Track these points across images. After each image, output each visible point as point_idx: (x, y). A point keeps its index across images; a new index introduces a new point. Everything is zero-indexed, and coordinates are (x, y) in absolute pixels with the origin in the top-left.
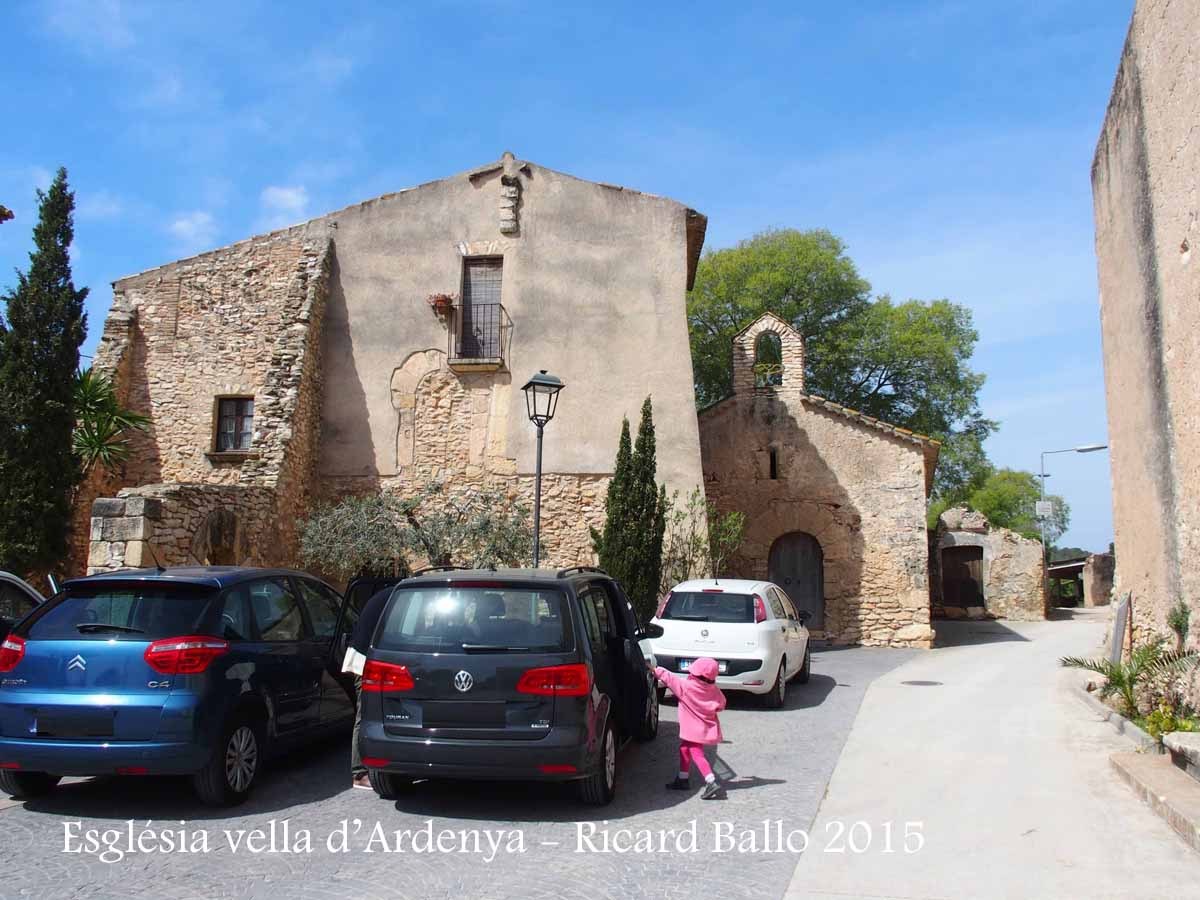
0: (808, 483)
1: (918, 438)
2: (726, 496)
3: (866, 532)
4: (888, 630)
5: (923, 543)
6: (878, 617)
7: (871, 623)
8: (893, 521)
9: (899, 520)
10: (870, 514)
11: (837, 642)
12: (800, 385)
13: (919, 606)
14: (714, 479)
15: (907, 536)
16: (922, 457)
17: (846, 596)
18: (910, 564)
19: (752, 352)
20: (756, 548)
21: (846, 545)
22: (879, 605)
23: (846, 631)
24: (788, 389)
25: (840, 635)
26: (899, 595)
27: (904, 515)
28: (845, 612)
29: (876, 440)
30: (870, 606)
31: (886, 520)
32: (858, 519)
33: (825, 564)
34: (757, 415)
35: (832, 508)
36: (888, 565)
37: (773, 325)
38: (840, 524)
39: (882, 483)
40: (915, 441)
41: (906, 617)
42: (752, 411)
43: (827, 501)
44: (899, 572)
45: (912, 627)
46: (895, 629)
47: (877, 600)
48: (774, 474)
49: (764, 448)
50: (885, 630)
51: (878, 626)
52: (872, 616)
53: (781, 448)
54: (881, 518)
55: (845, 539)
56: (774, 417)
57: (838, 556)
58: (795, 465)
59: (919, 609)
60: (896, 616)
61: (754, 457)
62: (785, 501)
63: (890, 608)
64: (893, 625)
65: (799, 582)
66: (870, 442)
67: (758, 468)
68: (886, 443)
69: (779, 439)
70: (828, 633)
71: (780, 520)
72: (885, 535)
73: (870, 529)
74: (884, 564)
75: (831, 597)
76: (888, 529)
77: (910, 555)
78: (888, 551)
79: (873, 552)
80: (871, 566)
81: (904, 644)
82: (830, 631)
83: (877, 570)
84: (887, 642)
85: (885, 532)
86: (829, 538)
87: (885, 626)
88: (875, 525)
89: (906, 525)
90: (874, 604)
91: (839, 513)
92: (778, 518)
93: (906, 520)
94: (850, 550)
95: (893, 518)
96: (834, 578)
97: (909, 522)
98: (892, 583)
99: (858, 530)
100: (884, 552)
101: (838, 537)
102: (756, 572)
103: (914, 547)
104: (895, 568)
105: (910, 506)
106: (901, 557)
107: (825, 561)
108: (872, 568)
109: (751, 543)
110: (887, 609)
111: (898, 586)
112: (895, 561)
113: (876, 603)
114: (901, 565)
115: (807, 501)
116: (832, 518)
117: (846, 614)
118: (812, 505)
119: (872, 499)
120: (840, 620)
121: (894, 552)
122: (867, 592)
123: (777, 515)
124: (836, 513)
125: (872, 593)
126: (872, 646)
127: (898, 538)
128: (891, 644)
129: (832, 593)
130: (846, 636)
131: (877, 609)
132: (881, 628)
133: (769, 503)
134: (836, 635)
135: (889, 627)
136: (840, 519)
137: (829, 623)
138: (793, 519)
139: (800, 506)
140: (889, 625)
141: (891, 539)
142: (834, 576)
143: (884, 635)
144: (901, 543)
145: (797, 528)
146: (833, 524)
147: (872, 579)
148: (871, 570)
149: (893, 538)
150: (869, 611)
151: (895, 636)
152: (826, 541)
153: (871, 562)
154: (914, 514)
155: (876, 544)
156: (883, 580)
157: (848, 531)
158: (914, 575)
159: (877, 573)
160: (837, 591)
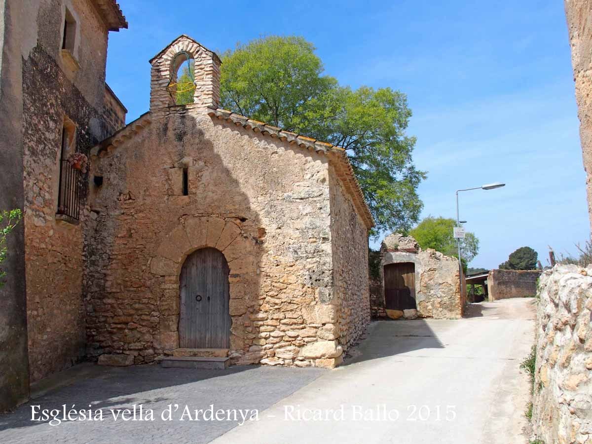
0: (215, 197)
1: (320, 146)
2: (141, 215)
3: (269, 244)
4: (292, 347)
5: (327, 255)
6: (282, 334)
7: (276, 340)
8: (297, 234)
9: (303, 231)
10: (275, 226)
11: (240, 362)
12: (209, 101)
13: (323, 322)
14: (130, 198)
15: (311, 248)
16: (326, 165)
17: (252, 313)
18: (314, 277)
19: (168, 73)
20: (167, 265)
21: (252, 258)
22: (283, 321)
23: (251, 349)
24: (199, 106)
25: (244, 354)
26: (304, 310)
27: (308, 226)
28: (250, 329)
29: (281, 150)
30: (274, 323)
31: (291, 231)
32: (263, 232)
33: (230, 280)
34: (171, 134)
35: (239, 221)
36: (292, 279)
37: (187, 46)
38: (246, 237)
39: (286, 195)
40: (319, 148)
41: (310, 334)
42: (166, 129)
43: (233, 215)
44: (304, 285)
45: (316, 344)
46: (299, 346)
47: (281, 316)
48: (185, 192)
49: (176, 165)
50: (289, 348)
51: (283, 343)
52: (276, 333)
53: (191, 164)
54: (285, 230)
55: (250, 253)
56: (185, 133)
57: (244, 271)
58: (204, 180)
59: (324, 324)
60: (302, 333)
61: (168, 174)
62: (194, 216)
63: (295, 324)
64: (297, 342)
65: (209, 298)
66: (276, 153)
67: (170, 185)
68: (291, 153)
69: (189, 155)
70: (233, 352)
71: (189, 235)
72: (289, 248)
73: (274, 241)
74: (288, 278)
75: (236, 314)
76: (293, 241)
77: (314, 267)
78: (292, 264)
79: (278, 265)
80: (275, 281)
81: (308, 363)
82: (235, 349)
83: (282, 285)
84: (291, 360)
85: (290, 244)
86: (234, 252)
87: (289, 343)
88: (280, 237)
89: (310, 236)
90: (279, 320)
91: (245, 226)
92: (186, 233)
93: (310, 231)
94: (255, 264)
95: (297, 229)
96: (240, 294)
97: (314, 233)
98: (296, 297)
99: (262, 242)
100: (288, 265)
101: (243, 251)
102: (165, 289)
103: (318, 259)
104: (299, 282)
105: (315, 216)
106: (306, 270)
107: (231, 277)
108: (276, 282)
109: (161, 260)
110: (291, 325)
111: (302, 301)
112: (299, 274)
113: (281, 320)
114: (305, 279)
115: (214, 215)
116: (238, 231)
117: (250, 331)
118: (219, 219)
119: (277, 210)
120: (245, 338)
121: (299, 265)
122: (271, 308)
123: (186, 231)
124: (242, 227)
125: (276, 309)
126: (276, 365)
127: (302, 250)
128: (295, 363)
129: (237, 309)
130: (251, 354)
131: (281, 325)
132: (285, 346)
133: (179, 219)
134: (240, 354)
135: (294, 344)
136: (246, 233)
137: (234, 341)
138: (201, 234)
139: (208, 221)
140: (293, 342)
141: (296, 251)
142: (240, 292)
143: (289, 353)
144: (305, 255)
145: (205, 243)
146: (239, 238)
147: (276, 294)
148: (275, 284)
149: (298, 251)
150: (273, 328)
151: (299, 355)
152: (232, 256)
153: (276, 276)
154: (318, 224)
155: (281, 257)
156: (288, 295)
157: (254, 244)
158: (318, 289)
159: (282, 288)
160: (242, 307)
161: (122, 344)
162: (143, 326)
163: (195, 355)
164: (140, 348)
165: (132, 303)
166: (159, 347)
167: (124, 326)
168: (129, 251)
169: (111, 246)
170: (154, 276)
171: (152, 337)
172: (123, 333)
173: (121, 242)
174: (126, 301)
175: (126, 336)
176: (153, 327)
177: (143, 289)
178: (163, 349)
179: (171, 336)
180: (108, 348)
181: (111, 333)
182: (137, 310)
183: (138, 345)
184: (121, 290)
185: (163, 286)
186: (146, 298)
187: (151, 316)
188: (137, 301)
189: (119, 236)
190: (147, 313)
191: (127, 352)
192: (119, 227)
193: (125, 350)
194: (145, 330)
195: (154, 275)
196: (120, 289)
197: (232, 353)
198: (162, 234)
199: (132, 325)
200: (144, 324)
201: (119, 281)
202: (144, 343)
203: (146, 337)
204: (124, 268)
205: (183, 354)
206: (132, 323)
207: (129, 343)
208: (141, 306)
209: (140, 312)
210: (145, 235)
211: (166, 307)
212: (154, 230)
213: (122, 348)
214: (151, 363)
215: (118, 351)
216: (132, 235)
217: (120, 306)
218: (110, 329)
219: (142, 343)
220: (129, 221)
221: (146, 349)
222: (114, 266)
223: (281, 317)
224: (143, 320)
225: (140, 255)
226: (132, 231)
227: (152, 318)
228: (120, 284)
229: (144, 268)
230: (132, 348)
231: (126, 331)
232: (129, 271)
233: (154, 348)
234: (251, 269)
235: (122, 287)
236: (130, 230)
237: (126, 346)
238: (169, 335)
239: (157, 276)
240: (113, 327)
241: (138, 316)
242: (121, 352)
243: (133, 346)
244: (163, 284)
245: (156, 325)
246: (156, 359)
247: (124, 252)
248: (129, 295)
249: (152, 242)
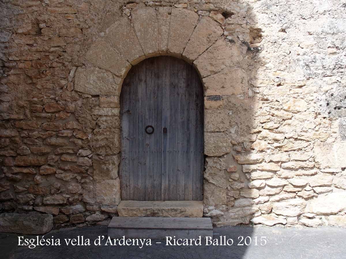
3: (268, 54)
4: (298, 201)
6: (284, 182)
7: (274, 191)
9: (320, 37)
10: (277, 27)
11: (223, 222)
13: (343, 166)
15: (330, 62)
18: (333, 104)
21: (240, 73)
22: (285, 165)
23: (237, 203)
25: (227, 210)
26: (317, 149)
27: (327, 29)
28: (237, 176)
30: (273, 167)
31: (301, 37)
32: (257, 34)
33: (207, 103)
35: (220, 16)
36: (301, 105)
38: (231, 41)
41: (325, 182)
43: (212, 7)
46: (306, 199)
47: (284, 157)
50: (293, 201)
51: (283, 195)
52: (275, 181)
54: (291, 33)
55: (239, 65)
57: (228, 91)
59: (344, 169)
60: (313, 181)
63: (303, 168)
64: (305, 194)
65: (165, 131)
70: (211, 208)
71: (139, 34)
72: (298, 60)
73: (276, 49)
74: (296, 103)
75: (217, 154)
76: (303, 50)
77: (334, 90)
78: (302, 84)
79: (279, 85)
80: (276, 107)
81: (320, 222)
82: (214, 204)
83: (286, 113)
84: (296, 218)
85: (299, 55)
86: (214, 63)
87: (293, 195)
88: (284, 44)
89: (329, 45)
90: (280, 164)
91: (229, 24)
92: (135, 31)
93: (329, 37)
94: (245, 81)
95: (310, 34)
96: (222, 125)
97: (334, 40)
98: (306, 132)
99: (257, 50)
100: (297, 85)
101: (228, 62)
102: (100, 116)
103: (339, 79)
104: (312, 109)
105: (336, 16)
106: (322, 94)
107: (208, 100)
108: (277, 109)
109: (93, 71)
110: (297, 170)
111: (315, 137)
112: (312, 98)
113: (283, 162)
114: (321, 105)
115: (180, 6)
116: (220, 32)
117: (236, 179)
118: (189, 11)
119: (281, 4)
120: (229, 188)
121: (311, 86)
122: (269, 146)
123: (134, 27)
124: (225, 25)
125: (276, 147)
126: (275, 225)
127: (317, 64)
128: (300, 221)
129: (217, 147)
130: (238, 211)
131: (282, 170)
132: (287, 198)
133: (121, 8)
134: (222, 211)
135: (300, 196)
136: (231, 34)
137: (213, 193)
138: (159, 34)
139: (170, 14)
140: (299, 194)
141: (307, 65)
142: (223, 123)
143: (292, 208)
144: (320, 72)
145: (166, 47)
146: (221, 42)
147: (276, 126)
148: (276, 113)
149: (310, 65)
150: (271, 174)
151: (306, 210)
152: (210, 68)
153: (277, 101)
154: (341, 28)
155: (285, 73)
156: (294, 128)
157: (245, 52)
158: (338, 121)
159: (286, 117)
160: (225, 144)
161: (32, 196)
162: (64, 170)
163: (154, 214)
164: (61, 202)
165: (44, 137)
166: (92, 202)
167: (34, 171)
168: (37, 56)
169: (6, 47)
170: (80, 96)
171: (80, 187)
172: (33, 180)
173: (24, 40)
174: (35, 133)
175: (37, 185)
176: (80, 173)
177: (62, 114)
178: (100, 204)
179: (112, 186)
180: (9, 203)
181: (14, 181)
182: (54, 146)
183: (59, 199)
184: (26, 116)
185: (96, 112)
186: (68, 129)
187: (78, 157)
188: (54, 133)
189: (20, 31)
190: (71, 151)
191: (42, 209)
192: (19, 17)
193: (37, 205)
194: (69, 176)
195: (80, 94)
196: (25, 114)
197: (209, 210)
198: (93, 30)
199: (47, 169)
200: (66, 168)
201: (22, 103)
202: (68, 196)
203: (70, 188)
204: (30, 81)
205: (135, 212)
206: (47, 167)
207: (43, 196)
208: (60, 141)
209: (59, 151)
210: (64, 31)
211: (103, 143)
212: (79, 25)
213: (31, 203)
214: (81, 225)
215: (26, 208)
216: (42, 31)
217: (25, 141)
218: (10, 175)
219: (64, 195)
220: (35, 8)
221: (71, 204)
222: (12, 78)
223: (284, 159)
224: (65, 162)
225: (57, 62)
226: (42, 25)
227: (81, 160)
228: (23, 107)
229: (63, 82)
230: (48, 202)
231: (38, 178)
232: (39, 87)
233: (85, 204)
234: (239, 89)
235: (27, 111)
236: (37, 23)
237: (38, 200)
238: (109, 184)
239: (86, 96)
240: (15, 171)
241: (56, 155)
242: (31, 208)
243: (49, 200)
244: (97, 108)
245: (87, 170)
246: (88, 218)
247: (29, 58)
248: (39, 123)
249: (76, 43)
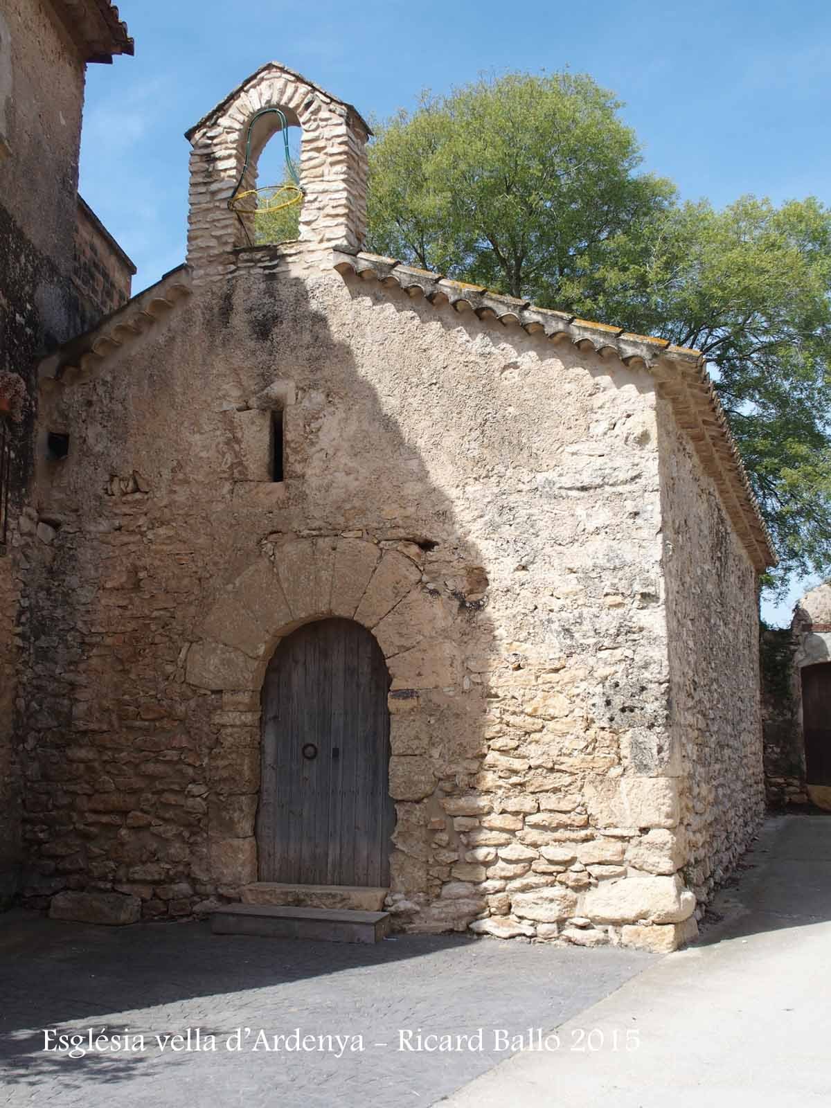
0: (354, 485)
1: (633, 345)
2: (162, 531)
3: (497, 611)
4: (558, 891)
5: (653, 640)
6: (530, 853)
7: (512, 869)
8: (571, 584)
9: (587, 577)
10: (511, 562)
11: (418, 924)
12: (339, 233)
13: (643, 825)
14: (137, 489)
15: (608, 621)
16: (651, 397)
17: (449, 794)
18: (618, 701)
19: (232, 162)
20: (228, 663)
21: (449, 649)
22: (531, 819)
23: (445, 891)
24: (312, 246)
25: (428, 903)
26: (589, 790)
27: (602, 561)
28: (445, 837)
29: (529, 359)
30: (509, 822)
31: (553, 577)
32: (479, 578)
33: (393, 704)
34: (239, 321)
35: (414, 549)
36: (558, 704)
37: (282, 92)
38: (434, 592)
39: (540, 477)
40: (629, 351)
41: (608, 856)
42: (227, 309)
43: (402, 533)
44: (589, 723)
45: (621, 881)
46: (576, 890)
48: (277, 471)
49: (253, 402)
50: (548, 892)
51: (531, 879)
52: (515, 850)
53: (291, 400)
54: (537, 573)
55: (445, 634)
56: (276, 319)
57: (427, 682)
58: (324, 440)
59: (645, 830)
60: (585, 852)
61: (230, 425)
62: (298, 536)
63: (566, 827)
64: (570, 877)
65: (336, 752)
66: (515, 366)
67: (236, 455)
68: (555, 365)
69: (287, 376)
70: (397, 897)
71: (285, 585)
72: (549, 621)
73: (510, 603)
74: (548, 702)
75: (408, 796)
76: (560, 602)
77: (619, 675)
78: (557, 665)
79: (519, 668)
80: (511, 709)
81: (601, 936)
82: (403, 889)
83: (530, 720)
84: (554, 926)
85: (551, 611)
86: (404, 631)
87: (550, 879)
88: (523, 593)
89: (606, 590)
90: (521, 817)
91: (431, 562)
92: (278, 581)
93: (607, 575)
94: (457, 663)
95: (572, 571)
96: (416, 742)
97: (616, 581)
98: (570, 755)
99: (478, 606)
100: (548, 667)
101: (427, 630)
102: (224, 726)
103: (629, 653)
104: (578, 712)
105: (619, 536)
106: (595, 683)
107: (393, 697)
108: (514, 713)
109: (215, 649)
110: (555, 829)
111: (584, 765)
112: (576, 691)
113: (526, 814)
114: (594, 705)
115: (351, 534)
116: (414, 576)
117: (444, 844)
118: (365, 544)
119: (518, 521)
120: (431, 861)
121: (576, 668)
122: (501, 782)
123: (278, 574)
124: (423, 564)
125: (515, 785)
126: (512, 937)
127: (584, 628)
128: (564, 933)
129: (410, 783)
130: (446, 906)
131: (527, 829)
132: (537, 886)
133: (259, 542)
134: (418, 904)
135: (561, 883)
136: (434, 580)
137: (402, 868)
138: (317, 583)
139: (334, 549)
140: (561, 877)
141: (567, 630)
142: (417, 738)
143: (547, 905)
144: (591, 641)
145: (327, 606)
146: (416, 595)
147: (514, 744)
148: (512, 719)
149: (573, 629)
150: (506, 836)
151: (578, 911)
152: (398, 641)
153: (513, 697)
154: (629, 558)
155: (527, 645)
156: (546, 748)
157: (455, 610)
158: (629, 734)
159: (529, 728)
160: (423, 778)
161: (112, 865)
162: (166, 820)
163: (298, 902)
164: (157, 877)
165: (137, 761)
166: (204, 877)
167: (117, 819)
168: (130, 626)
169: (88, 612)
170: (194, 692)
171: (187, 851)
172: (116, 838)
173: (113, 600)
174: (122, 755)
175: (122, 844)
176: (188, 825)
177: (166, 723)
178: (217, 882)
179: (236, 850)
180: (77, 877)
181: (87, 837)
182: (152, 778)
183: (154, 871)
184: (112, 726)
185: (217, 719)
186: (174, 748)
187: (186, 797)
188: (152, 755)
189: (109, 585)
190: (176, 787)
191: (125, 888)
192: (109, 562)
193: (120, 882)
194: (170, 831)
195: (195, 688)
196: (110, 723)
197: (395, 901)
198: (216, 582)
199: (137, 817)
200: (167, 816)
201: (106, 703)
202: (168, 866)
203: (172, 851)
204: (120, 668)
205: (268, 897)
206: (139, 814)
207: (129, 865)
208: (161, 768)
209: (158, 786)
210: (173, 583)
211: (225, 774)
212: (196, 572)
213: (110, 877)
214: (185, 919)
215: (102, 885)
216: (141, 584)
217: (108, 767)
218: (82, 827)
219: (162, 865)
220: (132, 548)
221: (172, 881)
222: (94, 661)
223: (527, 808)
224: (167, 806)
225: (160, 634)
226: (142, 575)
227: (190, 802)
228: (108, 710)
229: (169, 668)
230: (136, 876)
231: (123, 832)
232: (133, 676)
233: (194, 881)
234: (446, 677)
235: (114, 717)
236: (135, 570)
237: (121, 873)
238: (231, 846)
239: (203, 692)
240: (90, 820)
241: (153, 793)
242: (109, 886)
243: (138, 872)
244: (219, 712)
245: (199, 820)
246: (196, 908)
247: (121, 628)
248: (131, 738)
249: (190, 603)
